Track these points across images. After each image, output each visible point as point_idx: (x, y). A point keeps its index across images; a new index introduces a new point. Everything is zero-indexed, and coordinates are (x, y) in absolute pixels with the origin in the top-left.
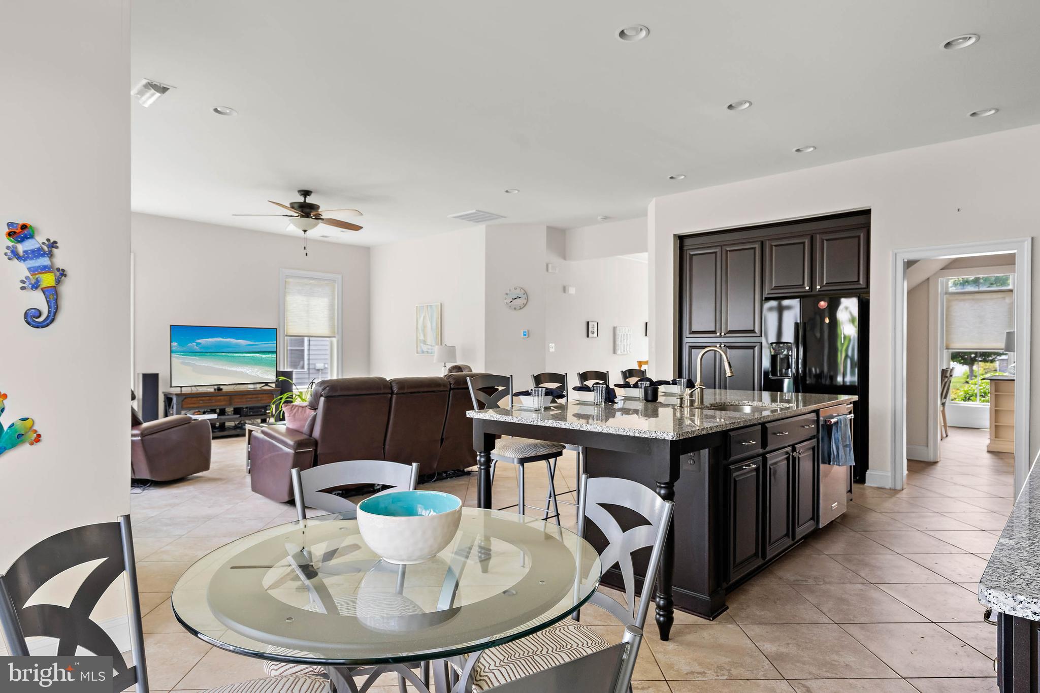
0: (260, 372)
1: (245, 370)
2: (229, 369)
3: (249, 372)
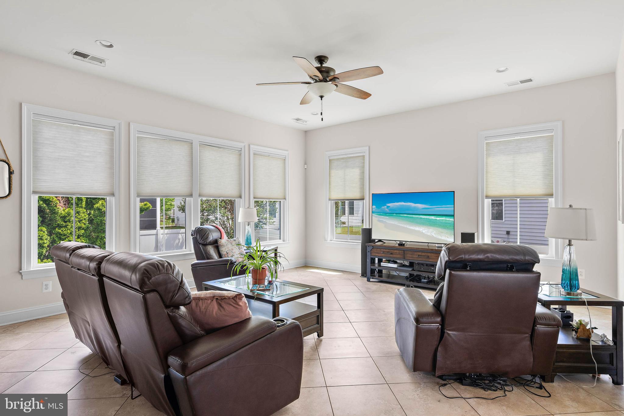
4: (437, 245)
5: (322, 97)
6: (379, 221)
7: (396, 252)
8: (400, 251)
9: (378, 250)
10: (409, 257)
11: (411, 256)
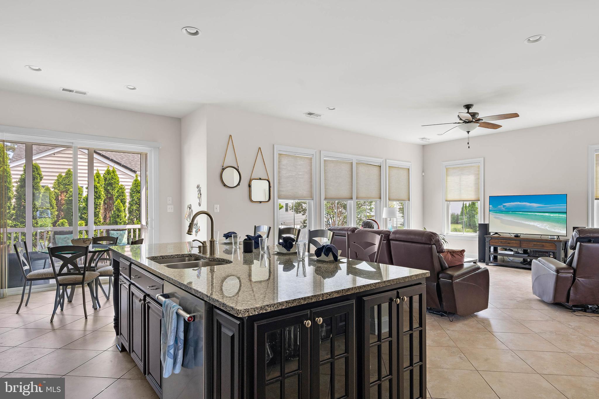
0: (548, 226)
1: (536, 224)
2: (524, 223)
3: (540, 226)
4: (549, 237)
5: (468, 132)
6: (495, 218)
7: (513, 242)
8: (517, 241)
9: (496, 240)
10: (525, 246)
11: (526, 245)
